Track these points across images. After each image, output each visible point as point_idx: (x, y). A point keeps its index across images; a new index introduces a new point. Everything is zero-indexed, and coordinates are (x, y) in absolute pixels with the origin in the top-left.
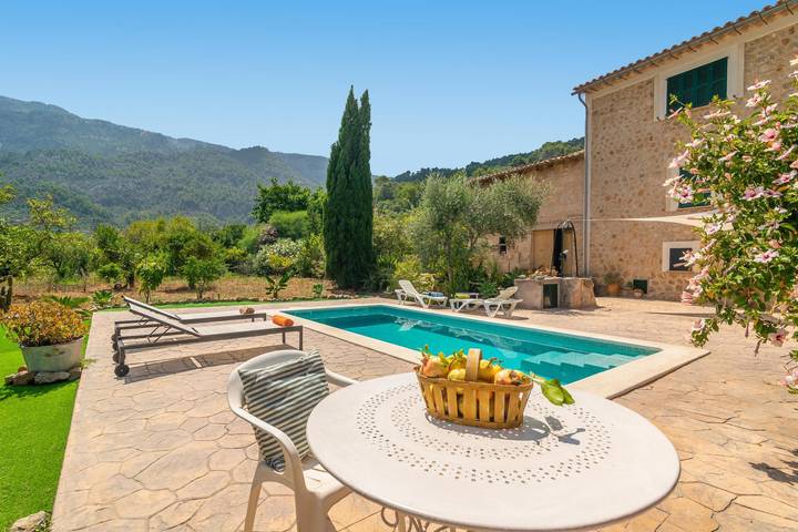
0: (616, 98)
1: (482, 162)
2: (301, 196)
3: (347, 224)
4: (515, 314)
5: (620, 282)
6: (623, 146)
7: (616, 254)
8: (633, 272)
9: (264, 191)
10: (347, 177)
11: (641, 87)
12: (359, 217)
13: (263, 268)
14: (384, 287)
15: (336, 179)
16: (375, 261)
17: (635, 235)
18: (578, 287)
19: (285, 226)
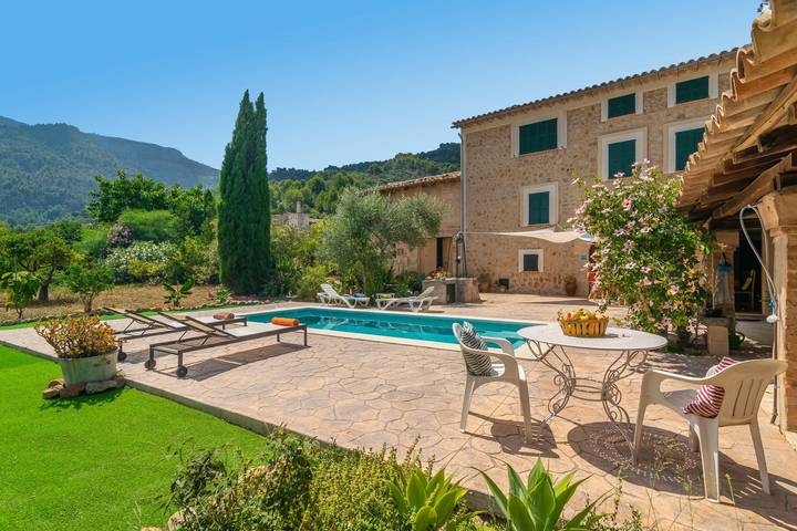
0: (484, 135)
1: (340, 166)
2: (157, 194)
3: (245, 229)
4: (431, 308)
5: (490, 281)
6: (489, 174)
7: (486, 258)
8: (500, 272)
9: (106, 186)
10: (245, 182)
11: (501, 130)
12: (258, 222)
13: (117, 274)
14: (286, 293)
15: (233, 182)
16: (274, 266)
17: (500, 244)
18: (470, 285)
19: (141, 227)
